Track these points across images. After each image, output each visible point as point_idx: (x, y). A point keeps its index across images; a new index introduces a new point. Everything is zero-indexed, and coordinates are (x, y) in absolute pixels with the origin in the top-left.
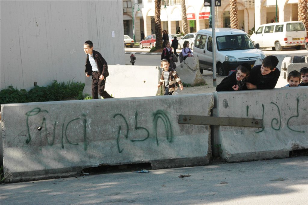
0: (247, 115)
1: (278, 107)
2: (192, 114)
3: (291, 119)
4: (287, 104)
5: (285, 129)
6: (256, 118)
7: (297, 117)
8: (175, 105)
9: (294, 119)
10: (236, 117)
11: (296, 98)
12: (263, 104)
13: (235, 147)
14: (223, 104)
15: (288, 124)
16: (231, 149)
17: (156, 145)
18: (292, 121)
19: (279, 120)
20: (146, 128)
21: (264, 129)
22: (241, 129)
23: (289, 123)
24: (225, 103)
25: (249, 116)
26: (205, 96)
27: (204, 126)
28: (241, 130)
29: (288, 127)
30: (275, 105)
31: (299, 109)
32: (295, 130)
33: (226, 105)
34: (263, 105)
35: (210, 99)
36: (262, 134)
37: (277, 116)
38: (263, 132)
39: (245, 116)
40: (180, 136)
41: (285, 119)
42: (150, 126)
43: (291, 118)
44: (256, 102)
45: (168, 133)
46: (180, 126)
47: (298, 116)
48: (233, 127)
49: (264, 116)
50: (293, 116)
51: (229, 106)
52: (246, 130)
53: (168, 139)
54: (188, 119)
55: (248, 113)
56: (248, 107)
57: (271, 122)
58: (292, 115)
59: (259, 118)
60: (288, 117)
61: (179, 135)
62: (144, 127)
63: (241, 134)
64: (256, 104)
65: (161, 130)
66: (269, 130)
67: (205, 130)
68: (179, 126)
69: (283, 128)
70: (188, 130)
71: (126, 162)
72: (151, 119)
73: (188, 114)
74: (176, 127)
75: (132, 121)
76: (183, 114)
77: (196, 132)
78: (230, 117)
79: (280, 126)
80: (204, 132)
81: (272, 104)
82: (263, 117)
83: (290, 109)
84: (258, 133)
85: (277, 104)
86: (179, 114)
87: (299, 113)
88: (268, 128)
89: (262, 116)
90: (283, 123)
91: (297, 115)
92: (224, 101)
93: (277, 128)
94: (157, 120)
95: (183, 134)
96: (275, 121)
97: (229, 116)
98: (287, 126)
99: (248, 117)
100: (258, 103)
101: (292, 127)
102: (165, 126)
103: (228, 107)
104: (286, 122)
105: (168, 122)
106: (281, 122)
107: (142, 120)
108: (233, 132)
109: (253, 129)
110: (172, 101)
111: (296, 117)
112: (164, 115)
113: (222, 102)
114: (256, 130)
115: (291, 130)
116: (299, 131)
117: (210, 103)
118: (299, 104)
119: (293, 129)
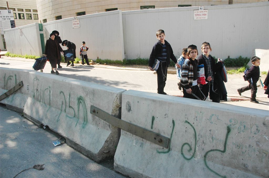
0: (152, 128)
1: (194, 130)
2: (100, 108)
3: (211, 153)
4: (210, 130)
5: (198, 163)
6: (162, 134)
7: (222, 153)
8: (90, 95)
9: (218, 154)
10: (139, 125)
11: (226, 126)
12: (174, 120)
13: (124, 159)
14: (126, 106)
15: (205, 156)
16: (119, 159)
17: (75, 126)
18: (213, 156)
19: (193, 147)
20: (74, 108)
21: (170, 152)
22: (143, 141)
23: (207, 156)
24: (128, 105)
25: (153, 129)
26: (111, 93)
27: (108, 124)
28: (142, 142)
29: (205, 160)
30: (191, 126)
31: (228, 143)
32: (212, 168)
33: (129, 110)
34: (173, 122)
35: (115, 97)
36: (164, 156)
37: (192, 142)
38: (167, 154)
39: (149, 128)
40: (91, 125)
41: (203, 149)
42: (76, 107)
43: (211, 150)
44: (165, 115)
45: (85, 118)
46: (92, 116)
47: (224, 151)
48: (134, 136)
49: (172, 136)
50: (216, 150)
51: (132, 111)
52: (148, 145)
53: (83, 124)
54: (96, 112)
55: (154, 126)
56: (153, 119)
57: (181, 146)
58: (215, 148)
59: (166, 136)
60: (207, 148)
61: (91, 124)
62: (73, 107)
63: (140, 146)
64: (165, 118)
65: (82, 114)
66: (175, 155)
67: (108, 128)
68: (91, 116)
69: (196, 159)
70: (97, 122)
71: (55, 130)
72: (76, 102)
73: (98, 107)
74: (90, 116)
75: (67, 100)
76: (94, 105)
77: (102, 127)
78: (131, 123)
79: (193, 156)
80: (107, 130)
81: (187, 124)
82: (171, 136)
83: (212, 138)
84: (159, 153)
85: (193, 125)
86: (92, 104)
87: (227, 148)
88: (175, 152)
89: (170, 135)
90: (198, 153)
91: (222, 149)
92: (128, 103)
93: (188, 157)
94: (80, 105)
95: (94, 124)
96: (186, 147)
97: (130, 122)
98: (203, 158)
99: (152, 130)
100: (168, 117)
101: (210, 164)
102: (84, 111)
103: (131, 112)
104: (203, 154)
105: (85, 109)
106: (195, 151)
107: (72, 101)
108: (133, 140)
109: (157, 146)
110: (89, 90)
111: (220, 152)
112: (84, 102)
113: (126, 103)
114: (160, 149)
115: (208, 167)
116: (218, 173)
117: (115, 101)
118: (230, 136)
119: (210, 167)
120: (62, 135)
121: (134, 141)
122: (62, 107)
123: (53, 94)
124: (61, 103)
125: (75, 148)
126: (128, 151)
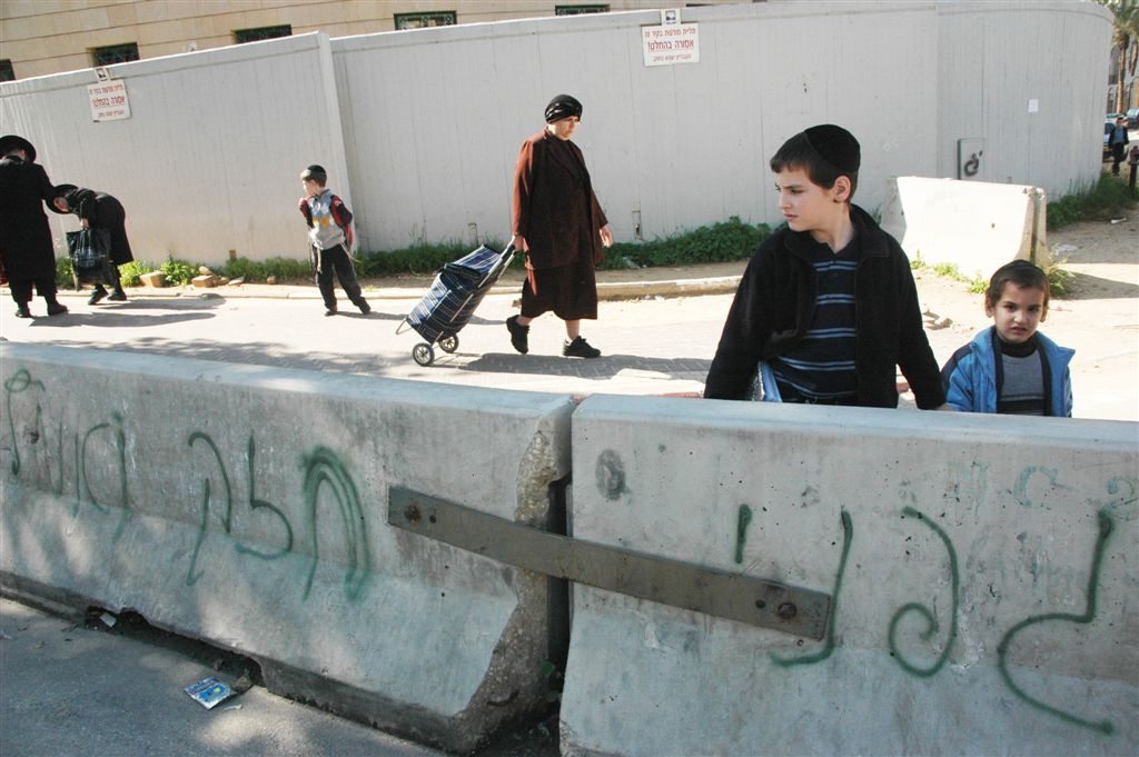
0: (739, 558)
1: (947, 541)
2: (445, 495)
3: (1030, 630)
4: (1021, 537)
5: (973, 681)
6: (793, 580)
7: (1078, 626)
8: (379, 439)
9: (1063, 633)
10: (668, 554)
11: (1091, 511)
12: (850, 509)
13: (613, 718)
14: (599, 474)
15: (1002, 650)
16: (587, 721)
17: (300, 594)
18: (1037, 643)
19: (944, 616)
20: (281, 509)
21: (835, 653)
22: (694, 622)
23: (1011, 648)
24: (606, 469)
25: (747, 562)
26: (509, 418)
27: (498, 565)
28: (693, 628)
29: (1001, 666)
30: (933, 526)
31: (1105, 580)
32: (1041, 697)
33: (616, 486)
34: (846, 520)
35: (530, 438)
36: (809, 676)
37: (939, 595)
38: (821, 668)
39: (723, 559)
40: (397, 581)
41: (992, 621)
42: (295, 503)
43: (1030, 621)
44: (804, 494)
45: (355, 552)
46: (399, 538)
47: (1088, 618)
48: (648, 604)
49: (844, 581)
50: (1052, 616)
51: (629, 491)
52: (721, 637)
53: (349, 578)
54: (425, 516)
55: (747, 549)
56: (744, 516)
57: (888, 619)
58: (1044, 610)
59: (813, 585)
60: (1010, 613)
61: (396, 575)
62: (276, 504)
63: (686, 647)
64: (805, 505)
65: (332, 533)
66: (861, 663)
67: (500, 584)
68: (394, 536)
69: (961, 667)
70: (429, 561)
71: (185, 627)
72: (296, 477)
73: (431, 489)
74: (384, 538)
75: (239, 473)
76: (410, 485)
77: (464, 583)
78: (629, 547)
79: (947, 655)
80: (495, 593)
81: (911, 522)
82: (838, 584)
83: (1033, 569)
84: (786, 664)
85: (942, 524)
86: (396, 482)
87: (1100, 603)
88: (860, 651)
89: (834, 579)
90: (967, 639)
91: (1080, 611)
92: (606, 458)
93: (923, 661)
94: (317, 489)
95: (411, 575)
96: (912, 623)
97: (625, 544)
98: (994, 660)
99: (739, 568)
100: (816, 501)
101: (1026, 677)
102: (345, 520)
103: (624, 498)
104: (993, 641)
105: (354, 508)
106: (954, 633)
107: (270, 476)
108: (643, 627)
109: (767, 637)
110: (369, 417)
111: (1072, 625)
112: (341, 474)
113: (593, 462)
114: (784, 646)
115: (1020, 693)
116: (1072, 712)
117: (531, 458)
118: (1113, 549)
119: (1030, 692)
120: (234, 645)
121: (651, 629)
122: (206, 508)
123: (139, 450)
124: (197, 490)
125: (320, 703)
126: (625, 677)
